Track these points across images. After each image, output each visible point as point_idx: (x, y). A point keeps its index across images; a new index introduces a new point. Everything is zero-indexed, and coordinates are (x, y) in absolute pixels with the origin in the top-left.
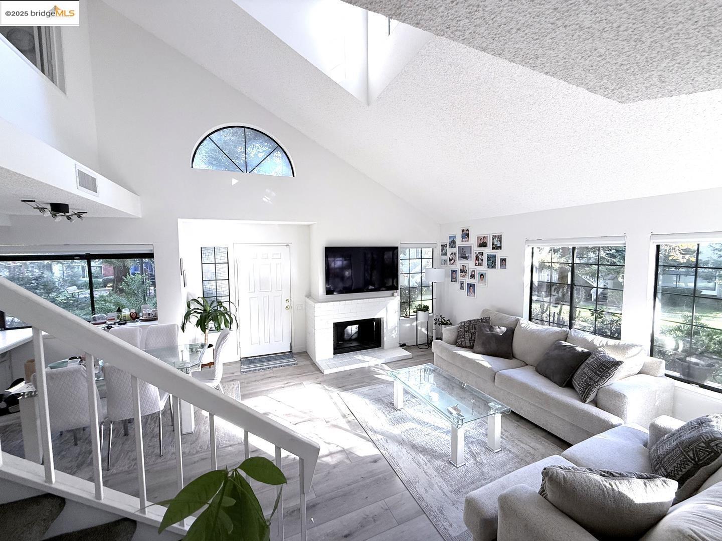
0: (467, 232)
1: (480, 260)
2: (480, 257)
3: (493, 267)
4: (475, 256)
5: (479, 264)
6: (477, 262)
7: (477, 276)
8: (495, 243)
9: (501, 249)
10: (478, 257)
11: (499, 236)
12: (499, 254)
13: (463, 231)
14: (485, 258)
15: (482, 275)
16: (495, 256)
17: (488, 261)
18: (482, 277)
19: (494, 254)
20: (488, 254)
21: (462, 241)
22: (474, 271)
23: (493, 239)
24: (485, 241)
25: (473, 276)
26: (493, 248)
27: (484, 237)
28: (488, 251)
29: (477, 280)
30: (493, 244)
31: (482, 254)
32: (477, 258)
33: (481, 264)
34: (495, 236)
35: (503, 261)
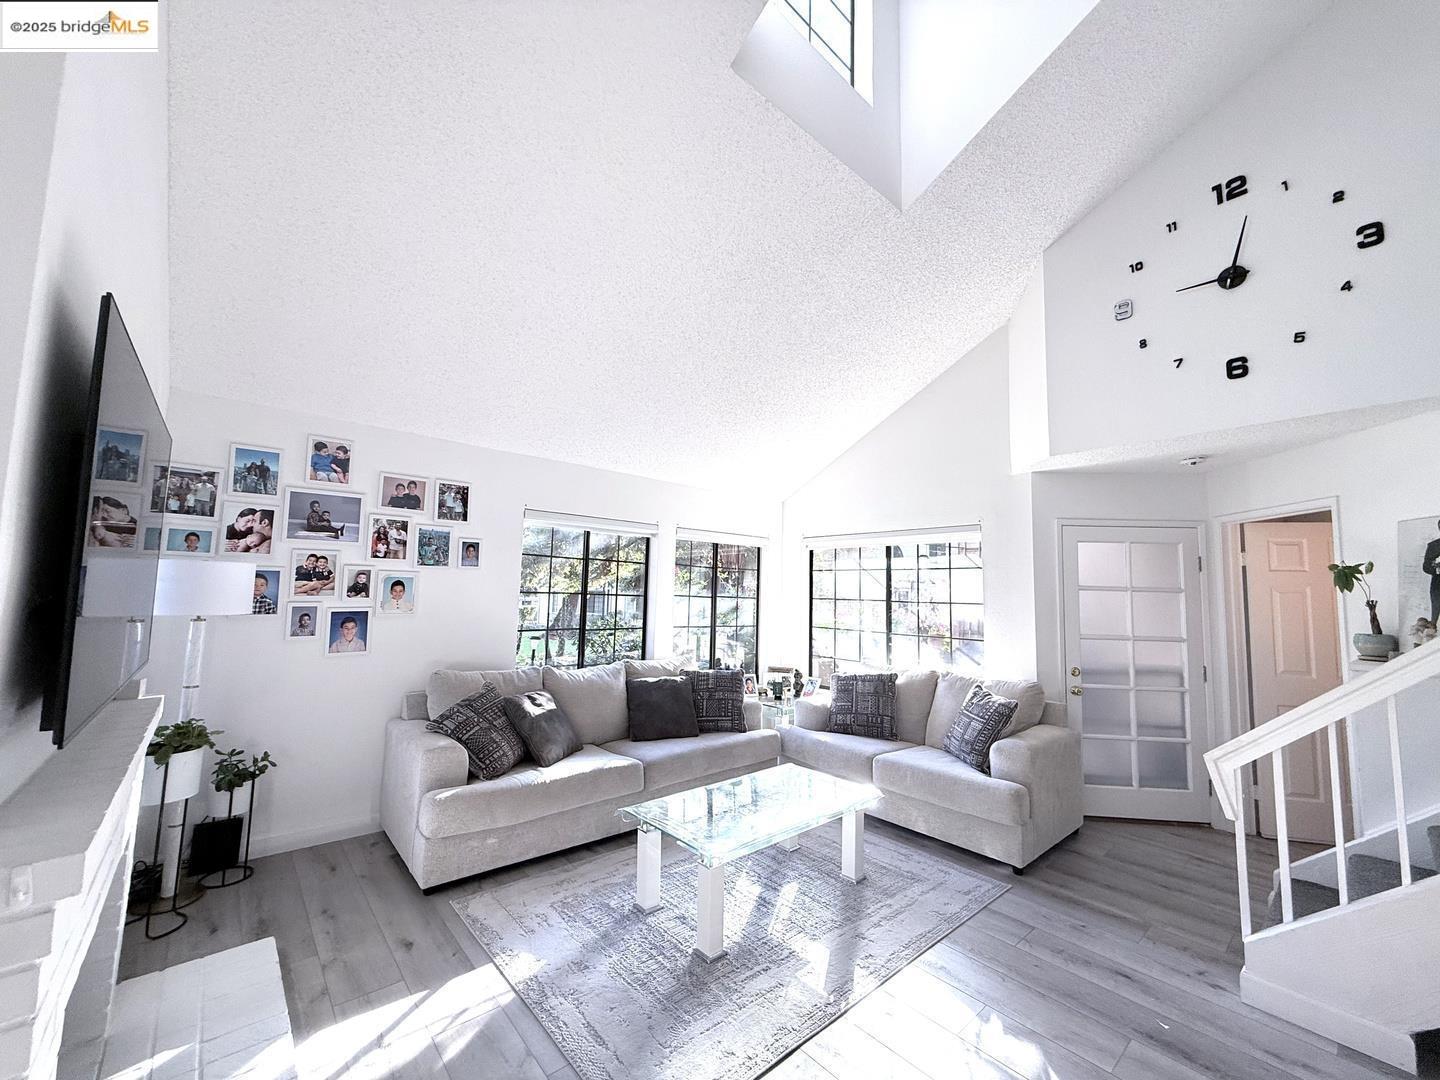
0: (341, 455)
1: (393, 542)
2: (393, 533)
3: (437, 563)
4: (372, 530)
5: (386, 553)
6: (382, 548)
7: (378, 588)
8: (450, 503)
9: (465, 519)
10: (386, 534)
11: (459, 488)
12: (459, 532)
13: (319, 446)
14: (412, 539)
15: (399, 583)
16: (446, 537)
17: (421, 545)
18: (399, 588)
19: (446, 530)
20: (424, 528)
21: (314, 478)
22: (367, 574)
23: (442, 492)
24: (416, 492)
25: (359, 589)
26: (441, 515)
27: (414, 482)
28: (422, 520)
29: (380, 598)
30: (442, 505)
31: (404, 527)
32: (381, 536)
33: (396, 552)
34: (449, 487)
35: (471, 549)
